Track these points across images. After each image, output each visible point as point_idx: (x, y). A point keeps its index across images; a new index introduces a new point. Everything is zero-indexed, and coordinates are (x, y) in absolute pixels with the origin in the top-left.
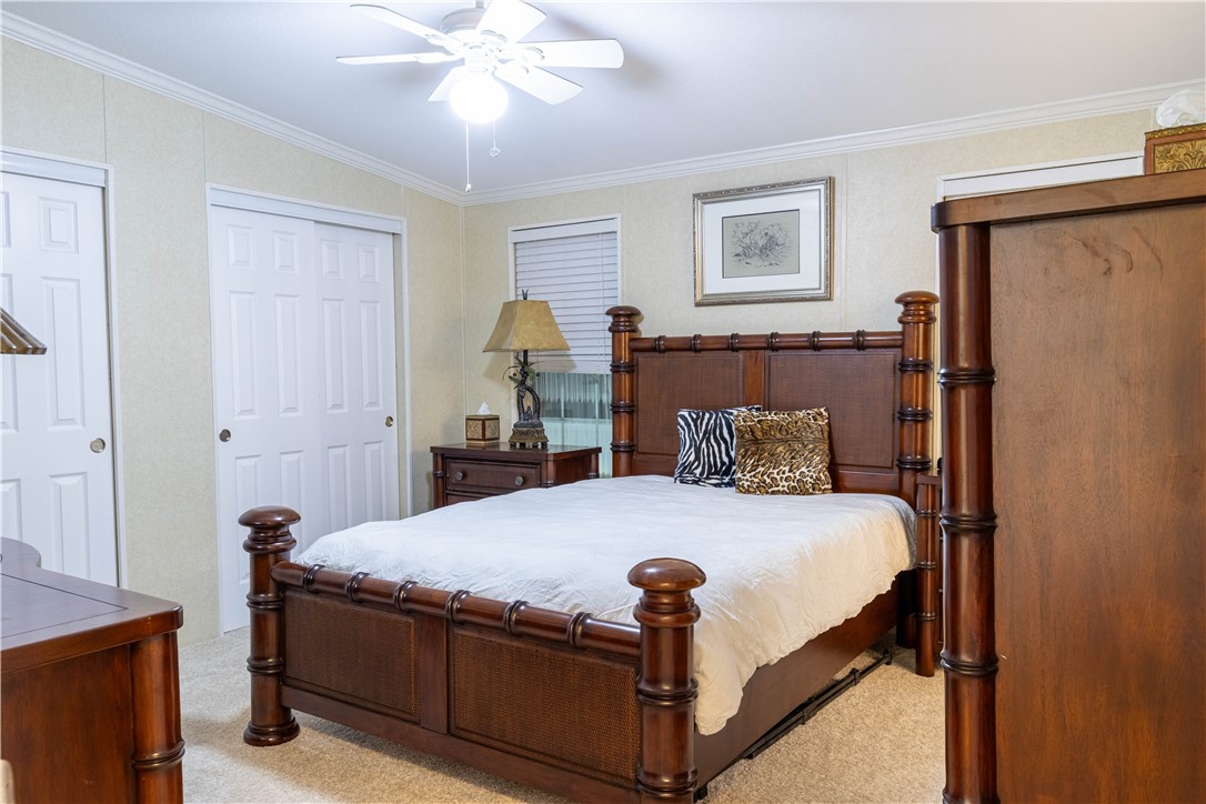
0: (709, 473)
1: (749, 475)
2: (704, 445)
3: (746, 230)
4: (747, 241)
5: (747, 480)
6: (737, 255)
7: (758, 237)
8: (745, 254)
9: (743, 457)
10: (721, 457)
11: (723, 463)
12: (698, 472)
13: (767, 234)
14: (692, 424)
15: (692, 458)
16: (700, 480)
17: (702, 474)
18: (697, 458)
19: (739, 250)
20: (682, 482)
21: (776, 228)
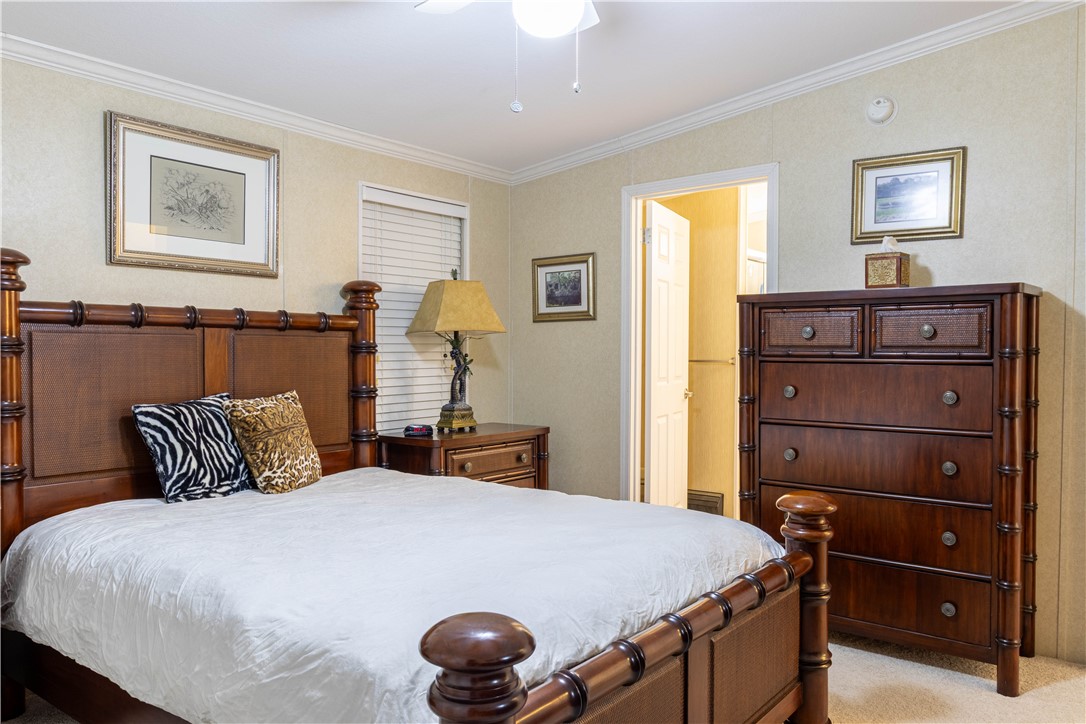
0: (221, 480)
1: (279, 471)
2: (203, 447)
3: (181, 180)
4: (183, 193)
5: (280, 477)
6: (170, 208)
7: (196, 193)
8: (179, 208)
9: (265, 452)
10: (226, 459)
11: (230, 465)
12: (207, 480)
13: (207, 191)
14: (175, 422)
15: (194, 465)
16: (211, 491)
17: (212, 482)
18: (201, 465)
19: (172, 202)
20: (189, 498)
21: (219, 187)
